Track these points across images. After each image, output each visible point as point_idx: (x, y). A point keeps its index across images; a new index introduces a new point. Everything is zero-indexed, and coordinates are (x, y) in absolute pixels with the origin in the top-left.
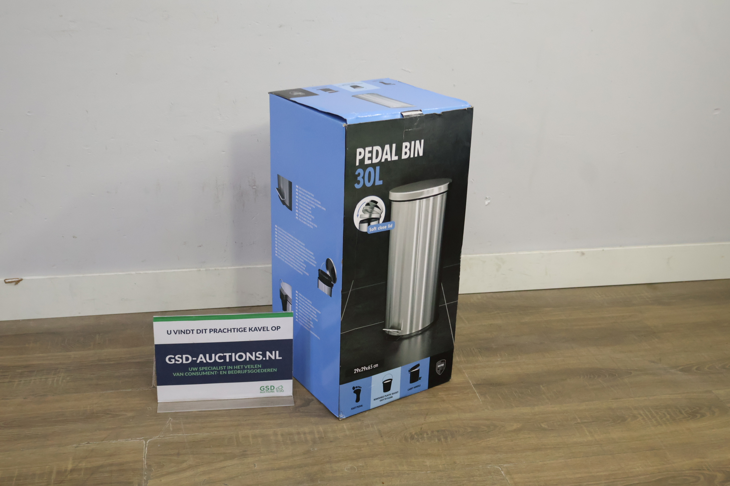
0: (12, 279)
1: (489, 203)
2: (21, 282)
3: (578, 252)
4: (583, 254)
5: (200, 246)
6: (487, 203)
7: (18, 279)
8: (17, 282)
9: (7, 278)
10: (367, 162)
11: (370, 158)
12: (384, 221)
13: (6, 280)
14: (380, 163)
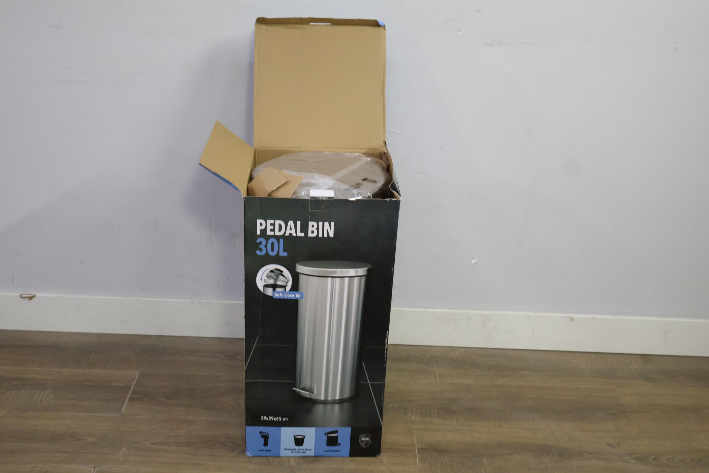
0: (27, 294)
1: (476, 263)
2: (34, 299)
3: (566, 317)
4: (572, 319)
5: (194, 280)
6: (473, 262)
7: (32, 295)
8: (31, 298)
9: (23, 293)
10: (269, 233)
11: (273, 230)
12: (291, 290)
13: (22, 295)
14: (283, 236)
